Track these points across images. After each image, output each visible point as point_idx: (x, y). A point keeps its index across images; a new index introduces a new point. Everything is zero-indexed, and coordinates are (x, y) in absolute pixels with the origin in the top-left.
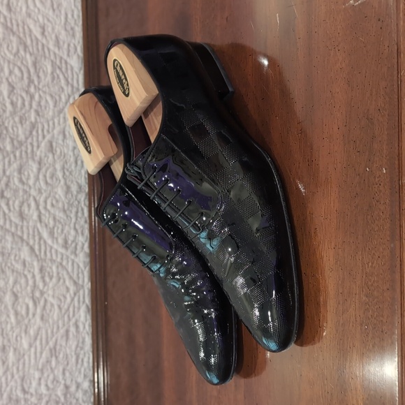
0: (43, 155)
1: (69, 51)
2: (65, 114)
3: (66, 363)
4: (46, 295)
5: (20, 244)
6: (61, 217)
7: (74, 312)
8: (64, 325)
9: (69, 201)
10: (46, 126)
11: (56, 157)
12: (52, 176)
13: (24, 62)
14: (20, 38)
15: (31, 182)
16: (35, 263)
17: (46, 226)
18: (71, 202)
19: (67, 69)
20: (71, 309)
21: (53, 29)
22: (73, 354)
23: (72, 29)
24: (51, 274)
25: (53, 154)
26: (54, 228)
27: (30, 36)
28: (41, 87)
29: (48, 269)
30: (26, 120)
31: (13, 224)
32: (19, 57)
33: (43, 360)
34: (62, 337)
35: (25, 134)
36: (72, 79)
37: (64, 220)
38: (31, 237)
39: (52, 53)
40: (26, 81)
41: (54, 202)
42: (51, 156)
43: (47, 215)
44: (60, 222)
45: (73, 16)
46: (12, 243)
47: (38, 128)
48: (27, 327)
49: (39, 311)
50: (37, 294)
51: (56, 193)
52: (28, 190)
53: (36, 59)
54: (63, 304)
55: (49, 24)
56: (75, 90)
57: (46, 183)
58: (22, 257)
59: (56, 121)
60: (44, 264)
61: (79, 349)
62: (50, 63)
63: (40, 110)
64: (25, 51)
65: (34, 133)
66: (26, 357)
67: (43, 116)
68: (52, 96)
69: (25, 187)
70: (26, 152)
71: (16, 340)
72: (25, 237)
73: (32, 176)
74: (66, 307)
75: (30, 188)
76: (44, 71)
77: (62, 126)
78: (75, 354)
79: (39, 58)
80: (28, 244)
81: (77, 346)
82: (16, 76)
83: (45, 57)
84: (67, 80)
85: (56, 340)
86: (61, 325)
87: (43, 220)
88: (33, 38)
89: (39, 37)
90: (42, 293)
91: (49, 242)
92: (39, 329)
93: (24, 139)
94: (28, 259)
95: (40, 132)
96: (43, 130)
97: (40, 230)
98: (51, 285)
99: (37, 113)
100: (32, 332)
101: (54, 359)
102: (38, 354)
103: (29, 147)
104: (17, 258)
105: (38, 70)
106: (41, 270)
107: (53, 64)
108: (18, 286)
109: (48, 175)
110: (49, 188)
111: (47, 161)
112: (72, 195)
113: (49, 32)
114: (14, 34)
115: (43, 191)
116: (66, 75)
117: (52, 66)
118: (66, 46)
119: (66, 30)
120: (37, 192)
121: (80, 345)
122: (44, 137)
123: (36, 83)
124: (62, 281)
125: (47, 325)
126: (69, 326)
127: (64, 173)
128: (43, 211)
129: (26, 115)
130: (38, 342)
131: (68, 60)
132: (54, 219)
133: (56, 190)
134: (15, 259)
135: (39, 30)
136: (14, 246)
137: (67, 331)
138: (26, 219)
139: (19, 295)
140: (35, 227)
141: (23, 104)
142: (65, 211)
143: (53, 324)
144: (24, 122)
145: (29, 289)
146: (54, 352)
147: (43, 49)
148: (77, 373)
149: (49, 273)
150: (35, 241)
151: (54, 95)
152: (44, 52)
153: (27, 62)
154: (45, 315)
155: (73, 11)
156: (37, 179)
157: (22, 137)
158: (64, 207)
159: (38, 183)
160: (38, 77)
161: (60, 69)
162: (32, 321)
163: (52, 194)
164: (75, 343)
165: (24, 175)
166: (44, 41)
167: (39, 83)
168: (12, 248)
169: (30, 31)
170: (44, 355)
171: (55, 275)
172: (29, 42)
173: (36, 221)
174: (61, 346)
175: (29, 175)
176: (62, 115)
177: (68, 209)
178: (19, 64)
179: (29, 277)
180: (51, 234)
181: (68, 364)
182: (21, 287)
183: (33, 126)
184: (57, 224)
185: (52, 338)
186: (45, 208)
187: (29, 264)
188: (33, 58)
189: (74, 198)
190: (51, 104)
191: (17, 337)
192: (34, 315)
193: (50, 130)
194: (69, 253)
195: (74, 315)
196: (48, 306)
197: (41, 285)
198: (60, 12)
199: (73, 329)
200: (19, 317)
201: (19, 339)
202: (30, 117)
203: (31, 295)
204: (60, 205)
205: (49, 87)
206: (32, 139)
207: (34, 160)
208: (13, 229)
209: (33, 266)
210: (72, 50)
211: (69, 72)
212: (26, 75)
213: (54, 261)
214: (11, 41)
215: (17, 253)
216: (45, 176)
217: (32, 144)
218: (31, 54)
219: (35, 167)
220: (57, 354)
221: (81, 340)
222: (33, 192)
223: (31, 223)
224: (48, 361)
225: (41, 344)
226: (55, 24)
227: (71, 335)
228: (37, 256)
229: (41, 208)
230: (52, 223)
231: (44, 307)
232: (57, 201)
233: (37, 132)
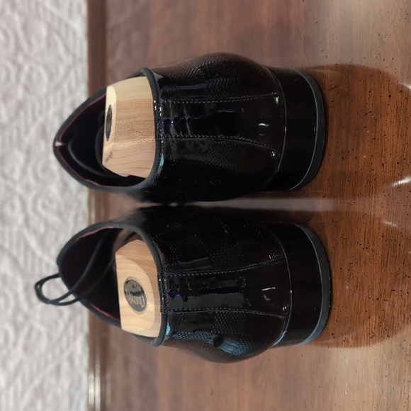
0: (33, 142)
1: (71, 12)
2: (63, 92)
3: (56, 406)
4: (32, 321)
6: (55, 223)
8: (54, 358)
9: (67, 201)
10: (38, 106)
12: (45, 170)
13: (11, 25)
15: (16, 176)
16: (19, 279)
17: (35, 232)
18: (69, 203)
20: (65, 339)
22: (66, 394)
25: (47, 141)
26: (45, 235)
28: (32, 55)
30: (11, 97)
32: (4, 18)
34: (51, 374)
35: (9, 114)
36: (75, 46)
37: (59, 225)
38: (14, 245)
39: (48, 14)
40: (13, 48)
41: (47, 203)
42: (43, 143)
43: (37, 219)
44: (54, 229)
47: (27, 108)
49: (21, 340)
50: (20, 318)
51: (49, 191)
52: (12, 186)
53: (27, 20)
54: (53, 332)
56: (77, 60)
57: (37, 178)
58: (2, 270)
59: (51, 99)
60: (31, 281)
61: (73, 389)
62: (46, 26)
63: (30, 85)
64: (13, 10)
65: (22, 114)
66: (3, 398)
67: (34, 93)
68: (46, 68)
69: (9, 183)
70: (11, 138)
72: (7, 245)
73: (17, 168)
74: (58, 335)
75: (14, 183)
76: (37, 36)
77: (59, 106)
78: (69, 394)
79: (31, 19)
80: (10, 255)
81: (71, 386)
83: (39, 18)
84: (67, 48)
85: (44, 378)
86: (50, 358)
87: (30, 225)
90: (27, 317)
91: (39, 252)
92: (20, 364)
93: (7, 122)
94: (10, 273)
95: (30, 113)
96: (33, 111)
97: (28, 237)
98: (39, 308)
99: (26, 88)
100: (11, 366)
101: (40, 401)
102: (19, 395)
103: (15, 132)
105: (28, 35)
106: (27, 288)
107: (49, 27)
110: (41, 185)
111: (38, 150)
112: (71, 195)
115: (32, 188)
116: (66, 42)
117: (49, 29)
118: (67, 4)
120: (24, 188)
121: (76, 384)
122: (34, 119)
123: (26, 50)
125: (32, 358)
126: (61, 361)
128: (31, 213)
129: (13, 91)
130: (19, 380)
131: (70, 22)
132: (46, 224)
133: (49, 187)
137: (58, 368)
138: (8, 223)
140: (20, 234)
141: (8, 77)
142: (60, 214)
143: (40, 358)
144: (8, 99)
145: (10, 312)
146: (40, 392)
147: (37, 8)
150: (19, 250)
151: (49, 67)
152: (38, 13)
153: (15, 24)
154: (30, 345)
156: (24, 172)
157: (5, 119)
159: (25, 178)
160: (29, 43)
161: (58, 33)
162: (13, 352)
163: (44, 193)
164: (68, 382)
165: (7, 167)
167: (30, 51)
173: (21, 226)
174: (50, 384)
175: (13, 167)
176: (59, 93)
177: (65, 211)
178: (4, 26)
179: (11, 296)
180: (42, 242)
183: (21, 105)
184: (50, 230)
185: (37, 375)
186: (35, 210)
187: (11, 280)
188: (23, 19)
189: (74, 198)
190: (45, 77)
192: (15, 344)
193: (43, 111)
196: (34, 335)
197: (25, 307)
199: (65, 365)
202: (16, 94)
203: (12, 319)
204: (55, 206)
205: (43, 57)
206: (19, 123)
207: (19, 147)
209: (15, 283)
210: (75, 9)
211: (71, 38)
212: (12, 40)
216: (35, 170)
217: (18, 129)
218: (20, 14)
219: (20, 157)
220: (45, 395)
221: (76, 379)
222: (19, 189)
223: (15, 229)
224: (32, 404)
225: (23, 381)
228: (21, 270)
229: (29, 209)
230: (42, 229)
231: (29, 336)
232: (51, 201)
233: (26, 113)
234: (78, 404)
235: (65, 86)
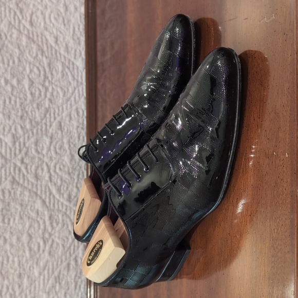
0: (54, 132)
1: (75, 55)
2: (71, 102)
3: (67, 288)
4: (53, 237)
5: (35, 198)
6: (66, 178)
7: (74, 249)
8: (66, 259)
9: (73, 166)
10: (57, 111)
11: (64, 134)
12: (61, 148)
13: (41, 63)
14: (38, 45)
15: (45, 152)
16: (46, 213)
17: (55, 184)
18: (74, 167)
19: (73, 68)
20: (72, 248)
21: (64, 39)
22: (73, 281)
23: (78, 38)
24: (58, 221)
25: (62, 131)
26: (61, 186)
27: (47, 44)
28: (53, 81)
29: (56, 217)
30: (42, 106)
31: (30, 183)
32: (37, 60)
33: (49, 285)
34: (65, 268)
35: (41, 116)
36: (78, 76)
37: (69, 180)
38: (43, 192)
39: (62, 57)
40: (42, 77)
41: (62, 167)
42: (60, 132)
43: (56, 177)
44: (65, 182)
45: (79, 29)
46: (29, 197)
47: (51, 112)
48: (38, 260)
49: (47, 248)
50: (47, 236)
51: (63, 160)
52: (42, 157)
53: (50, 61)
54: (66, 244)
55: (61, 35)
56: (79, 84)
57: (56, 153)
58: (36, 207)
59: (64, 107)
60: (53, 213)
61: (77, 278)
62: (61, 64)
63: (52, 99)
64: (42, 55)
65: (48, 116)
66: (37, 283)
67: (55, 104)
68: (62, 89)
69: (40, 156)
70: (41, 130)
71: (30, 269)
72: (39, 193)
73: (45, 147)
74: (68, 245)
75: (44, 156)
76: (56, 70)
77: (69, 111)
78: (75, 281)
79: (52, 60)
80: (41, 198)
81: (76, 276)
82: (35, 74)
83: (57, 60)
84: (73, 76)
85: (60, 271)
86: (64, 259)
87: (52, 180)
88: (49, 45)
89: (53, 45)
90: (50, 235)
91: (57, 196)
92: (47, 262)
93: (40, 120)
94: (40, 209)
95: (52, 115)
96: (54, 114)
97: (51, 188)
98: (57, 229)
99: (50, 101)
100: (42, 264)
101: (58, 284)
102: (46, 281)
103: (44, 126)
104: (32, 208)
105: (51, 69)
106: (50, 217)
107: (63, 64)
108: (33, 229)
109: (57, 147)
110: (58, 156)
111: (57, 136)
112: (75, 162)
113: (60, 41)
114: (34, 42)
115: (53, 159)
116: (73, 73)
117: (63, 66)
118: (73, 51)
119: (73, 39)
120: (49, 159)
121: (78, 275)
122: (55, 119)
123: (50, 79)
124: (65, 226)
125: (53, 259)
126: (70, 261)
127: (70, 145)
128: (53, 174)
129: (42, 103)
130: (46, 272)
131: (75, 62)
132: (61, 180)
133: (63, 158)
134: (31, 209)
135: (53, 39)
136: (30, 199)
137: (69, 264)
138: (40, 179)
139: (33, 236)
140: (46, 185)
141: (40, 94)
142: (69, 174)
143: (58, 259)
144: (40, 107)
145: (41, 231)
146: (58, 279)
147: (56, 54)
148: (76, 296)
149: (56, 220)
150: (46, 195)
151: (63, 88)
152: (57, 56)
153: (44, 63)
154: (52, 251)
155: (79, 26)
156: (49, 149)
157: (38, 119)
158: (69, 170)
159: (49, 153)
160: (52, 74)
161: (69, 68)
162: (42, 256)
163: (60, 161)
164: (74, 273)
165: (39, 146)
166: (57, 48)
167: (52, 79)
168: (29, 201)
169: (47, 40)
170: (50, 282)
171: (61, 221)
172: (45, 49)
173: (47, 181)
174: (63, 275)
175: (43, 147)
176: (69, 103)
177: (72, 172)
178: (37, 64)
179: (41, 222)
180: (59, 190)
181: (68, 289)
182: (34, 230)
183: (47, 110)
184: (63, 183)
185: (56, 269)
186: (55, 171)
187: (41, 213)
188: (48, 60)
189: (77, 164)
190: (61, 94)
191: (30, 267)
192: (44, 251)
193: (60, 114)
194: (71, 205)
195: (74, 252)
196: (55, 245)
197: (50, 229)
198: (69, 26)
199: (73, 263)
200: (32, 252)
201: (32, 268)
202: (45, 104)
203: (42, 236)
204: (66, 169)
205: (60, 82)
206: (46, 120)
207: (47, 136)
208: (30, 187)
209: (44, 215)
210: (78, 54)
211: (76, 71)
212: (42, 73)
213: (61, 211)
214: (32, 48)
215: (33, 204)
216: (55, 148)
217: (46, 124)
218: (46, 58)
219: (47, 141)
220: (61, 281)
221: (79, 271)
222: (46, 160)
223: (44, 183)
224: (54, 287)
225: (48, 273)
226: (66, 35)
227: (71, 267)
228: (47, 207)
229: (52, 171)
230: (59, 182)
231: (52, 246)
232: (64, 166)
233: (50, 115)
234: (80, 287)
235: (72, 99)
